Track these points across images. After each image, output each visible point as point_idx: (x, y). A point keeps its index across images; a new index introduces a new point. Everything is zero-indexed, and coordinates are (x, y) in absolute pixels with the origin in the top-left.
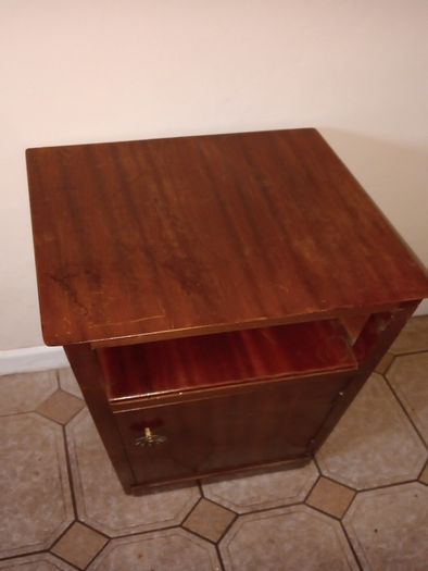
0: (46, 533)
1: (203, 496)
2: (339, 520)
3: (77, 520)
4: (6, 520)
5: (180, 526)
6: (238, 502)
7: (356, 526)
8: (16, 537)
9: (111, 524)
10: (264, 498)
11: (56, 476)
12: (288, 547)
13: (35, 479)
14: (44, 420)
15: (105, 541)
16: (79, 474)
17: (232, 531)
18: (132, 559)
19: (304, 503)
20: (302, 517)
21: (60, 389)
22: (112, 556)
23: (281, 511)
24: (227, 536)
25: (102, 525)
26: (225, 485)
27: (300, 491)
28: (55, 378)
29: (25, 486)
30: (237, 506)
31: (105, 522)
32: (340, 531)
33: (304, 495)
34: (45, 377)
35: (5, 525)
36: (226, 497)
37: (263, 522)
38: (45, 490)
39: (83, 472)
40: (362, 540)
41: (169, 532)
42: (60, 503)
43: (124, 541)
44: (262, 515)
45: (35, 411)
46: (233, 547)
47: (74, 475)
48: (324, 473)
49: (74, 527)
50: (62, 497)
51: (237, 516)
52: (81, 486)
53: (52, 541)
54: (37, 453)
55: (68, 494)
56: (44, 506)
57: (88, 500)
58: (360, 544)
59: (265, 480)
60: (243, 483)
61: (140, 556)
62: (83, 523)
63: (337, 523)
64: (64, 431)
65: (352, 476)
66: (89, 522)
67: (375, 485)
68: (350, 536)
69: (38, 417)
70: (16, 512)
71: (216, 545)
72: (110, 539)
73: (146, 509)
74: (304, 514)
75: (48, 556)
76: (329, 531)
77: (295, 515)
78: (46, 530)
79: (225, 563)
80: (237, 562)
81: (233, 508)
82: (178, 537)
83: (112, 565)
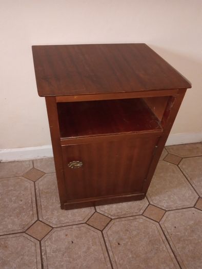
0: (24, 225)
1: (96, 211)
2: (159, 223)
3: (38, 220)
4: (6, 219)
5: (86, 223)
6: (112, 214)
7: (166, 225)
8: (10, 226)
9: (54, 221)
10: (124, 213)
11: (30, 201)
12: (135, 233)
13: (21, 203)
14: (26, 179)
15: (51, 228)
16: (41, 201)
17: (109, 226)
18: (63, 236)
19: (142, 215)
20: (141, 221)
21: (33, 168)
22: (54, 235)
23: (132, 218)
24: (107, 228)
25: (50, 222)
26: (106, 207)
27: (140, 210)
28: (32, 163)
29: (16, 205)
30: (111, 215)
31: (51, 221)
32: (159, 227)
33: (142, 211)
34: (27, 163)
35: (6, 221)
36: (106, 211)
37: (123, 222)
38: (24, 207)
39: (42, 200)
40: (169, 231)
41: (80, 225)
42: (31, 213)
43: (59, 229)
44: (123, 219)
45: (22, 176)
46: (110, 232)
47: (38, 201)
48: (151, 203)
49: (37, 223)
50: (32, 210)
51: (112, 219)
52: (41, 206)
53: (26, 228)
54: (22, 192)
55: (35, 209)
56: (24, 214)
57: (44, 212)
58: (168, 232)
59: (125, 205)
60: (114, 206)
61: (66, 235)
62: (41, 221)
63: (158, 223)
64: (35, 184)
65: (164, 205)
66: (44, 221)
67: (175, 209)
68: (163, 229)
69: (23, 178)
70: (11, 216)
71: (102, 231)
72: (53, 228)
73: (70, 216)
75: (24, 234)
76: (154, 226)
77: (137, 220)
78: (24, 223)
79: (106, 239)
80: (111, 239)
81: (109, 216)
82: (84, 228)
83: (54, 239)
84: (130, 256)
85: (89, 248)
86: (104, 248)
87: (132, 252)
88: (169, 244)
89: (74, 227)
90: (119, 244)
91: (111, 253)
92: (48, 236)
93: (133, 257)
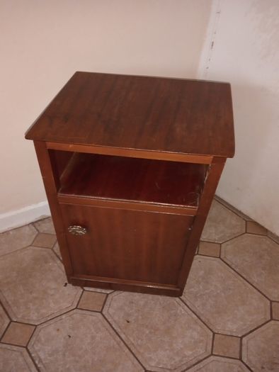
1: (84, 290)
3: (11, 321)
5: (76, 308)
9: (34, 318)
12: (142, 303)
15: (34, 327)
16: (4, 297)
17: (108, 303)
18: (54, 333)
22: (41, 334)
24: (105, 307)
25: (28, 320)
31: (30, 318)
39: (6, 295)
41: (71, 313)
43: (45, 325)
46: (111, 311)
49: (11, 325)
51: (108, 294)
52: (7, 303)
57: (15, 309)
61: (58, 330)
62: (16, 322)
66: (19, 320)
71: (101, 312)
72: (36, 326)
73: (52, 305)
79: (109, 320)
80: (116, 318)
82: (77, 315)
83: (43, 339)
84: (147, 332)
85: (93, 338)
86: (112, 331)
87: (147, 327)
88: (186, 304)
89: (64, 317)
90: (128, 322)
91: (123, 336)
92: (34, 338)
93: (150, 332)
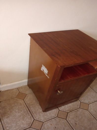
0: (28, 124)
1: (59, 110)
2: (88, 110)
3: (34, 120)
4: (18, 122)
5: (57, 117)
7: (91, 111)
8: (22, 126)
9: (42, 119)
10: (72, 108)
11: (26, 111)
12: (80, 117)
13: (22, 112)
14: (19, 99)
15: (43, 123)
18: (50, 126)
19: (80, 108)
20: (81, 111)
21: (19, 92)
22: (45, 126)
23: (76, 110)
24: (67, 117)
26: (63, 107)
27: (78, 106)
28: (17, 90)
29: (20, 114)
30: (67, 111)
31: (41, 119)
32: (89, 112)
33: (79, 106)
34: (15, 90)
35: (19, 124)
36: (64, 109)
37: (73, 113)
38: (25, 114)
39: (32, 109)
40: (93, 113)
41: (55, 118)
42: (29, 116)
43: (46, 122)
45: (16, 98)
46: (70, 119)
47: (30, 110)
48: (81, 101)
49: (34, 121)
50: (29, 115)
51: (68, 113)
52: (33, 112)
53: (30, 125)
54: (20, 106)
55: (30, 114)
56: (26, 118)
57: (35, 115)
58: (93, 114)
59: (70, 105)
60: (66, 106)
61: (51, 125)
62: (36, 120)
64: (24, 101)
65: (87, 101)
67: (92, 103)
68: (91, 113)
69: (17, 99)
70: (20, 120)
71: (66, 119)
72: (43, 122)
73: (48, 115)
74: (80, 110)
75: (31, 128)
76: (87, 113)
77: (79, 111)
78: (28, 123)
79: (69, 123)
80: (72, 122)
81: (66, 111)
82: (58, 119)
83: (46, 128)
84: (83, 129)
85: (64, 129)
86: (70, 127)
87: (83, 127)
89: (53, 120)
90: (76, 124)
92: (43, 127)
93: (84, 129)
